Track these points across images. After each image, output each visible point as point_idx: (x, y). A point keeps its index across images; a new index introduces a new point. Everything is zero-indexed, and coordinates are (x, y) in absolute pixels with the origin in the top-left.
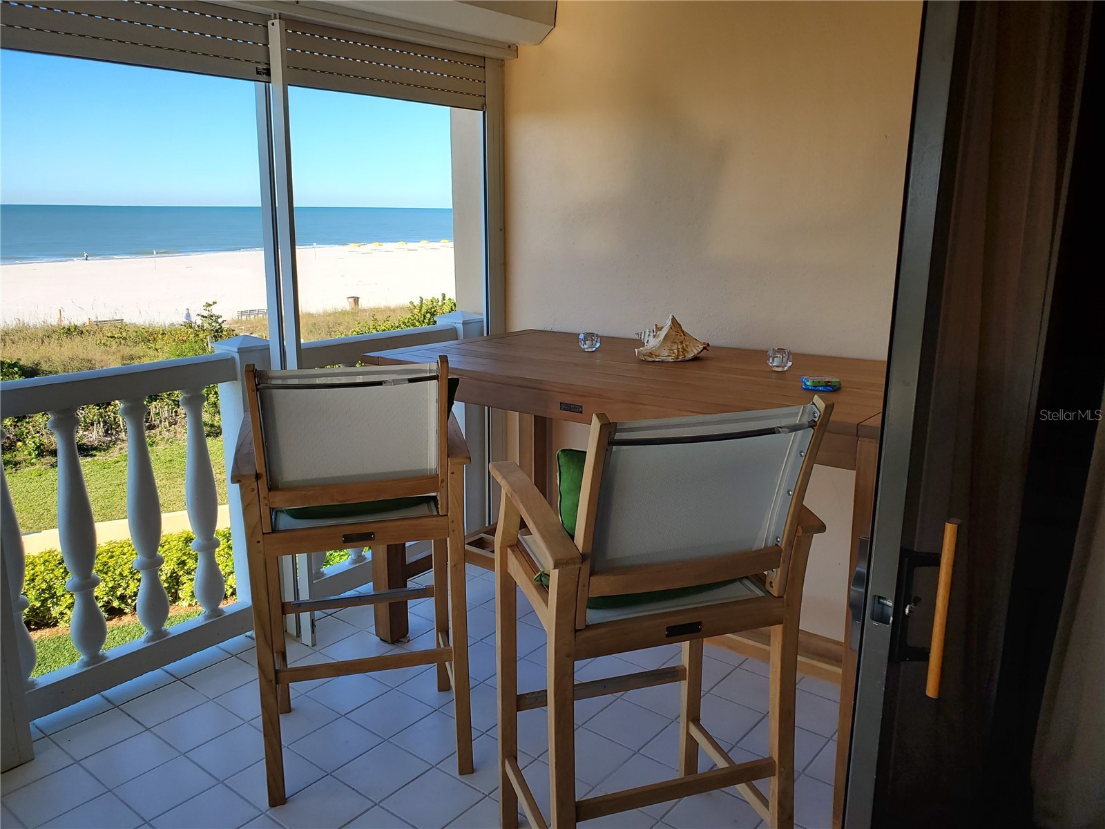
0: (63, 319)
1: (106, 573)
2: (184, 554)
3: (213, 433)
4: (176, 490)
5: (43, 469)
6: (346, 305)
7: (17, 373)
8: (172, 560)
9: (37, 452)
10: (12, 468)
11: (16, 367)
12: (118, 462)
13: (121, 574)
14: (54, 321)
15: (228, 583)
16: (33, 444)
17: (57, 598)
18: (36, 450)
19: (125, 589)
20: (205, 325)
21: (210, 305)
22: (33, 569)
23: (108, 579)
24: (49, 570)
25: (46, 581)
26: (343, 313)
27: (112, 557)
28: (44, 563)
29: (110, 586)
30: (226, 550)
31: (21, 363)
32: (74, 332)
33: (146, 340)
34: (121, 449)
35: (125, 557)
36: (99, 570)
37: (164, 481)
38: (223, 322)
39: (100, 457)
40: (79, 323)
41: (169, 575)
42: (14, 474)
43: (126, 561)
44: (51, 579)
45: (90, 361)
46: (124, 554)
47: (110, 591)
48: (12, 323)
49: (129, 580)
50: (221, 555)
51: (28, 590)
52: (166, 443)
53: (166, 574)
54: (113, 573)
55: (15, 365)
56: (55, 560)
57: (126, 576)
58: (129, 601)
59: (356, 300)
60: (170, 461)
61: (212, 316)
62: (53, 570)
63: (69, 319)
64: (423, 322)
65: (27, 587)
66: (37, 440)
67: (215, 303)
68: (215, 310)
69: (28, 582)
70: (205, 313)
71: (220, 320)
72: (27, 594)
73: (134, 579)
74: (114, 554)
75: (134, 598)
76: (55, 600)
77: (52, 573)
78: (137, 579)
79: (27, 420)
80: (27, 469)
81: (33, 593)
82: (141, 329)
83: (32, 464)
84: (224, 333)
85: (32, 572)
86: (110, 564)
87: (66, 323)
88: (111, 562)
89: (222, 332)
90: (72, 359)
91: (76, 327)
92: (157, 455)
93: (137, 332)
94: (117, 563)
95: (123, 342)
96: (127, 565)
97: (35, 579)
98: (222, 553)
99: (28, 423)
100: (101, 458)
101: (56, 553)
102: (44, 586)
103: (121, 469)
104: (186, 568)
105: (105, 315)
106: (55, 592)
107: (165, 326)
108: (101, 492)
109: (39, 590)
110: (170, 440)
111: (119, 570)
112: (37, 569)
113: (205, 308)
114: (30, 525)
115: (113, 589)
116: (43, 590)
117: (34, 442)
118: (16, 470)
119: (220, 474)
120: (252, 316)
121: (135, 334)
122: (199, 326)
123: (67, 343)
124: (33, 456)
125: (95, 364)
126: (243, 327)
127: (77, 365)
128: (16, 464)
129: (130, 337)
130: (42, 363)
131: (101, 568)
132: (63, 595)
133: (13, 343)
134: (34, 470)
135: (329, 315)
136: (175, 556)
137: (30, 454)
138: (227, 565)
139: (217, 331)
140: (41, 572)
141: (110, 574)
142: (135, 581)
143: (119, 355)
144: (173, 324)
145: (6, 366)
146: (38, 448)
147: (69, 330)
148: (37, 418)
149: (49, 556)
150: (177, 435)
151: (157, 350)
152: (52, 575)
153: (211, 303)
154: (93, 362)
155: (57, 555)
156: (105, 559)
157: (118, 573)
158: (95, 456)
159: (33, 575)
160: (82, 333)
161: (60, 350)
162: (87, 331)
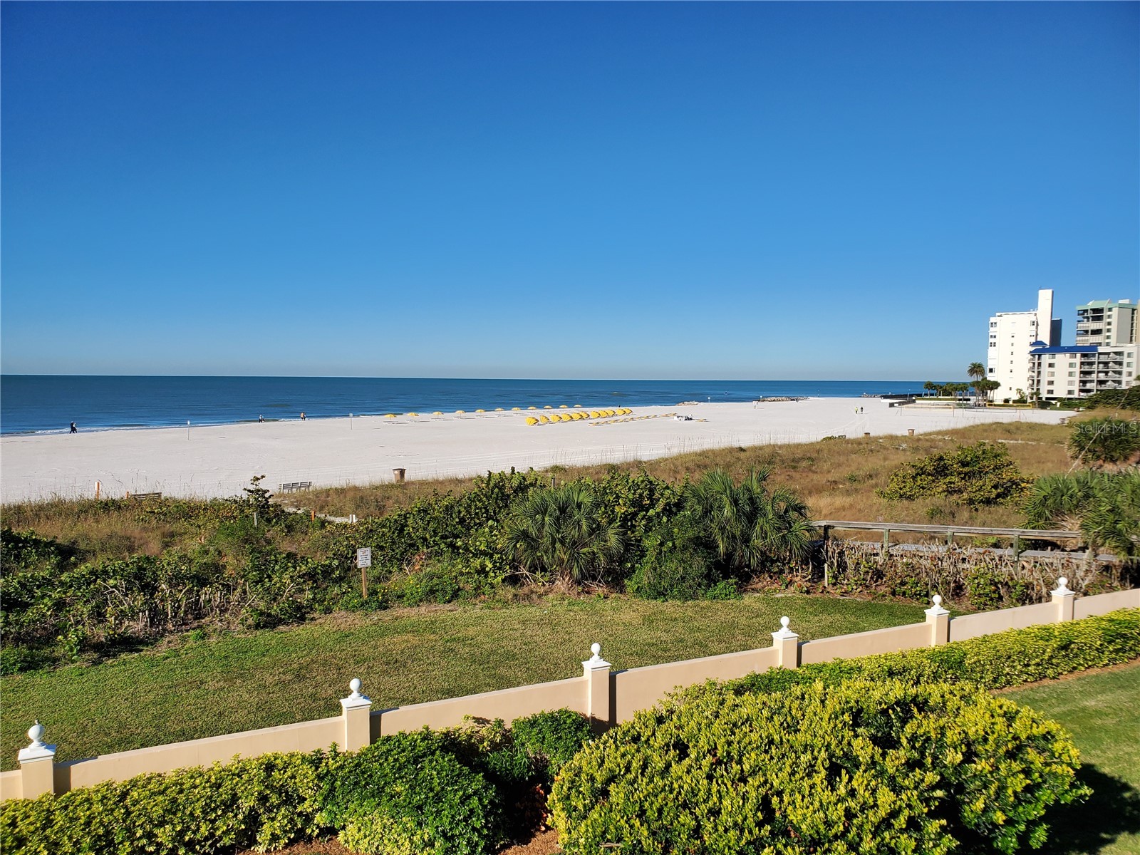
0: (100, 493)
1: (175, 814)
2: (267, 787)
3: (270, 623)
4: (236, 694)
5: (84, 666)
6: (391, 477)
7: (53, 553)
8: (252, 795)
9: (79, 647)
10: (49, 666)
11: (53, 546)
12: (168, 658)
13: (191, 814)
14: (90, 495)
15: (315, 822)
16: (76, 638)
17: (114, 847)
18: (78, 645)
19: (194, 833)
20: (251, 500)
21: (258, 479)
22: (89, 809)
23: (176, 821)
24: (108, 811)
25: (103, 825)
26: (391, 486)
27: (181, 791)
28: (102, 801)
29: (178, 829)
30: (316, 781)
31: (58, 541)
32: (112, 506)
33: (187, 516)
34: (169, 642)
35: (197, 791)
36: (167, 810)
37: (222, 683)
38: (270, 497)
39: (147, 652)
40: (117, 497)
41: (247, 813)
42: (52, 674)
43: (199, 796)
44: (110, 823)
45: (128, 538)
46: (195, 787)
47: (177, 836)
48: (47, 497)
49: (200, 822)
50: (310, 788)
51: (83, 836)
52: (219, 635)
53: (244, 813)
54: (183, 812)
55: (51, 544)
56: (115, 796)
57: (198, 817)
58: (198, 847)
59: (402, 472)
60: (226, 657)
61: (259, 491)
62: (113, 810)
63: (107, 492)
64: (491, 497)
65: (81, 833)
66: (80, 633)
67: (263, 477)
68: (262, 485)
69: (83, 827)
70: (252, 488)
71: (267, 495)
72: (81, 841)
73: (206, 820)
74: (184, 787)
75: (203, 843)
76: (111, 849)
77: (112, 814)
78: (209, 820)
79: (68, 609)
80: (66, 667)
81: (88, 840)
82: (181, 503)
83: (73, 662)
84: (271, 509)
85: (88, 813)
86: (179, 801)
87: (103, 497)
88: (181, 799)
89: (268, 508)
90: (111, 537)
91: (114, 501)
92: (210, 650)
93: (178, 507)
94: (187, 799)
95: (162, 517)
96: (200, 802)
97: (91, 822)
98: (311, 784)
99: (69, 611)
100: (149, 653)
101: (114, 786)
102: (101, 831)
103: (172, 666)
104: (268, 804)
105: (143, 488)
106: (113, 839)
107: (206, 500)
108: (151, 696)
109: (94, 836)
110: (223, 632)
111: (190, 809)
112: (94, 808)
113: (252, 482)
114: (73, 740)
115: (181, 833)
116: (100, 836)
117: (77, 636)
118: (54, 668)
119: (284, 674)
120: (294, 490)
121: (175, 509)
122: (244, 501)
123: (105, 520)
124: (75, 652)
125: (134, 542)
126: (286, 502)
127: (116, 543)
128: (55, 661)
129: (170, 512)
130: (80, 541)
131: (169, 807)
132: (121, 843)
133: (48, 519)
134: (74, 668)
135: (377, 488)
136: (256, 789)
137: (71, 650)
138: (316, 800)
139: (263, 506)
140: (99, 813)
141: (179, 815)
142: (208, 823)
143: (159, 533)
144: (215, 499)
145: (42, 545)
146: (80, 642)
147: (106, 504)
148: (79, 607)
149: (107, 790)
150: (231, 626)
151: (199, 527)
152: (111, 818)
153: (259, 477)
154: (133, 540)
155: (116, 788)
156: (174, 795)
157: (188, 813)
158: (142, 650)
159: (90, 816)
160: (120, 507)
161: (97, 526)
162: (125, 506)
